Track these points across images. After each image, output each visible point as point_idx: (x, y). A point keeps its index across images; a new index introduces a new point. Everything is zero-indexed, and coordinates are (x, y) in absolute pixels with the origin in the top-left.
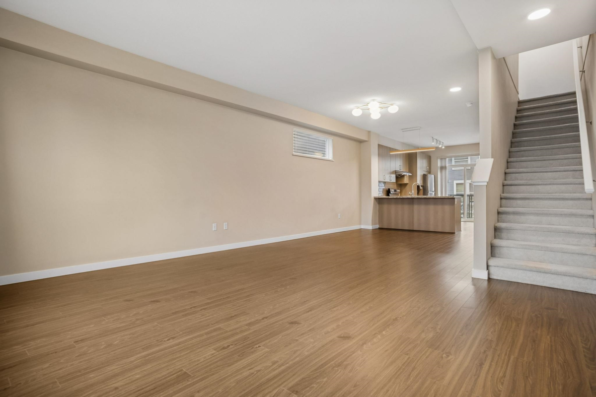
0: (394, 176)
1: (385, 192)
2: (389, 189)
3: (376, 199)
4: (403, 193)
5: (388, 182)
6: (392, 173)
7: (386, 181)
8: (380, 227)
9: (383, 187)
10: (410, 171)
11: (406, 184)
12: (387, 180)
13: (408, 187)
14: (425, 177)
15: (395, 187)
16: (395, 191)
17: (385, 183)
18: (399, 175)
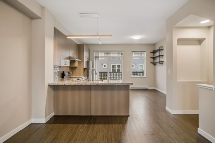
0: (68, 61)
1: (60, 75)
2: (64, 72)
3: (50, 86)
4: (74, 74)
5: (63, 67)
6: (67, 58)
7: (61, 65)
8: (56, 115)
9: (58, 70)
10: (79, 58)
11: (76, 67)
12: (63, 65)
13: (77, 70)
14: (88, 62)
15: (68, 70)
16: (69, 73)
17: (60, 67)
18: (72, 60)
